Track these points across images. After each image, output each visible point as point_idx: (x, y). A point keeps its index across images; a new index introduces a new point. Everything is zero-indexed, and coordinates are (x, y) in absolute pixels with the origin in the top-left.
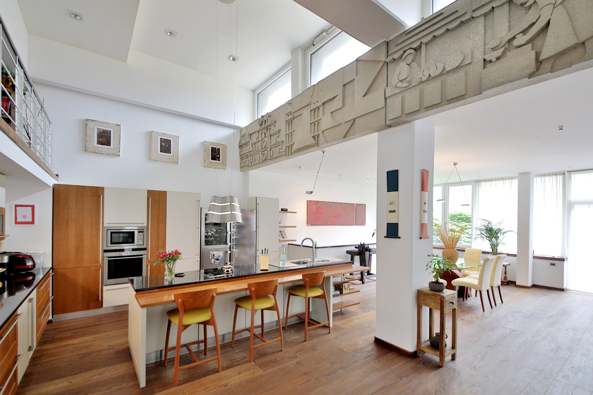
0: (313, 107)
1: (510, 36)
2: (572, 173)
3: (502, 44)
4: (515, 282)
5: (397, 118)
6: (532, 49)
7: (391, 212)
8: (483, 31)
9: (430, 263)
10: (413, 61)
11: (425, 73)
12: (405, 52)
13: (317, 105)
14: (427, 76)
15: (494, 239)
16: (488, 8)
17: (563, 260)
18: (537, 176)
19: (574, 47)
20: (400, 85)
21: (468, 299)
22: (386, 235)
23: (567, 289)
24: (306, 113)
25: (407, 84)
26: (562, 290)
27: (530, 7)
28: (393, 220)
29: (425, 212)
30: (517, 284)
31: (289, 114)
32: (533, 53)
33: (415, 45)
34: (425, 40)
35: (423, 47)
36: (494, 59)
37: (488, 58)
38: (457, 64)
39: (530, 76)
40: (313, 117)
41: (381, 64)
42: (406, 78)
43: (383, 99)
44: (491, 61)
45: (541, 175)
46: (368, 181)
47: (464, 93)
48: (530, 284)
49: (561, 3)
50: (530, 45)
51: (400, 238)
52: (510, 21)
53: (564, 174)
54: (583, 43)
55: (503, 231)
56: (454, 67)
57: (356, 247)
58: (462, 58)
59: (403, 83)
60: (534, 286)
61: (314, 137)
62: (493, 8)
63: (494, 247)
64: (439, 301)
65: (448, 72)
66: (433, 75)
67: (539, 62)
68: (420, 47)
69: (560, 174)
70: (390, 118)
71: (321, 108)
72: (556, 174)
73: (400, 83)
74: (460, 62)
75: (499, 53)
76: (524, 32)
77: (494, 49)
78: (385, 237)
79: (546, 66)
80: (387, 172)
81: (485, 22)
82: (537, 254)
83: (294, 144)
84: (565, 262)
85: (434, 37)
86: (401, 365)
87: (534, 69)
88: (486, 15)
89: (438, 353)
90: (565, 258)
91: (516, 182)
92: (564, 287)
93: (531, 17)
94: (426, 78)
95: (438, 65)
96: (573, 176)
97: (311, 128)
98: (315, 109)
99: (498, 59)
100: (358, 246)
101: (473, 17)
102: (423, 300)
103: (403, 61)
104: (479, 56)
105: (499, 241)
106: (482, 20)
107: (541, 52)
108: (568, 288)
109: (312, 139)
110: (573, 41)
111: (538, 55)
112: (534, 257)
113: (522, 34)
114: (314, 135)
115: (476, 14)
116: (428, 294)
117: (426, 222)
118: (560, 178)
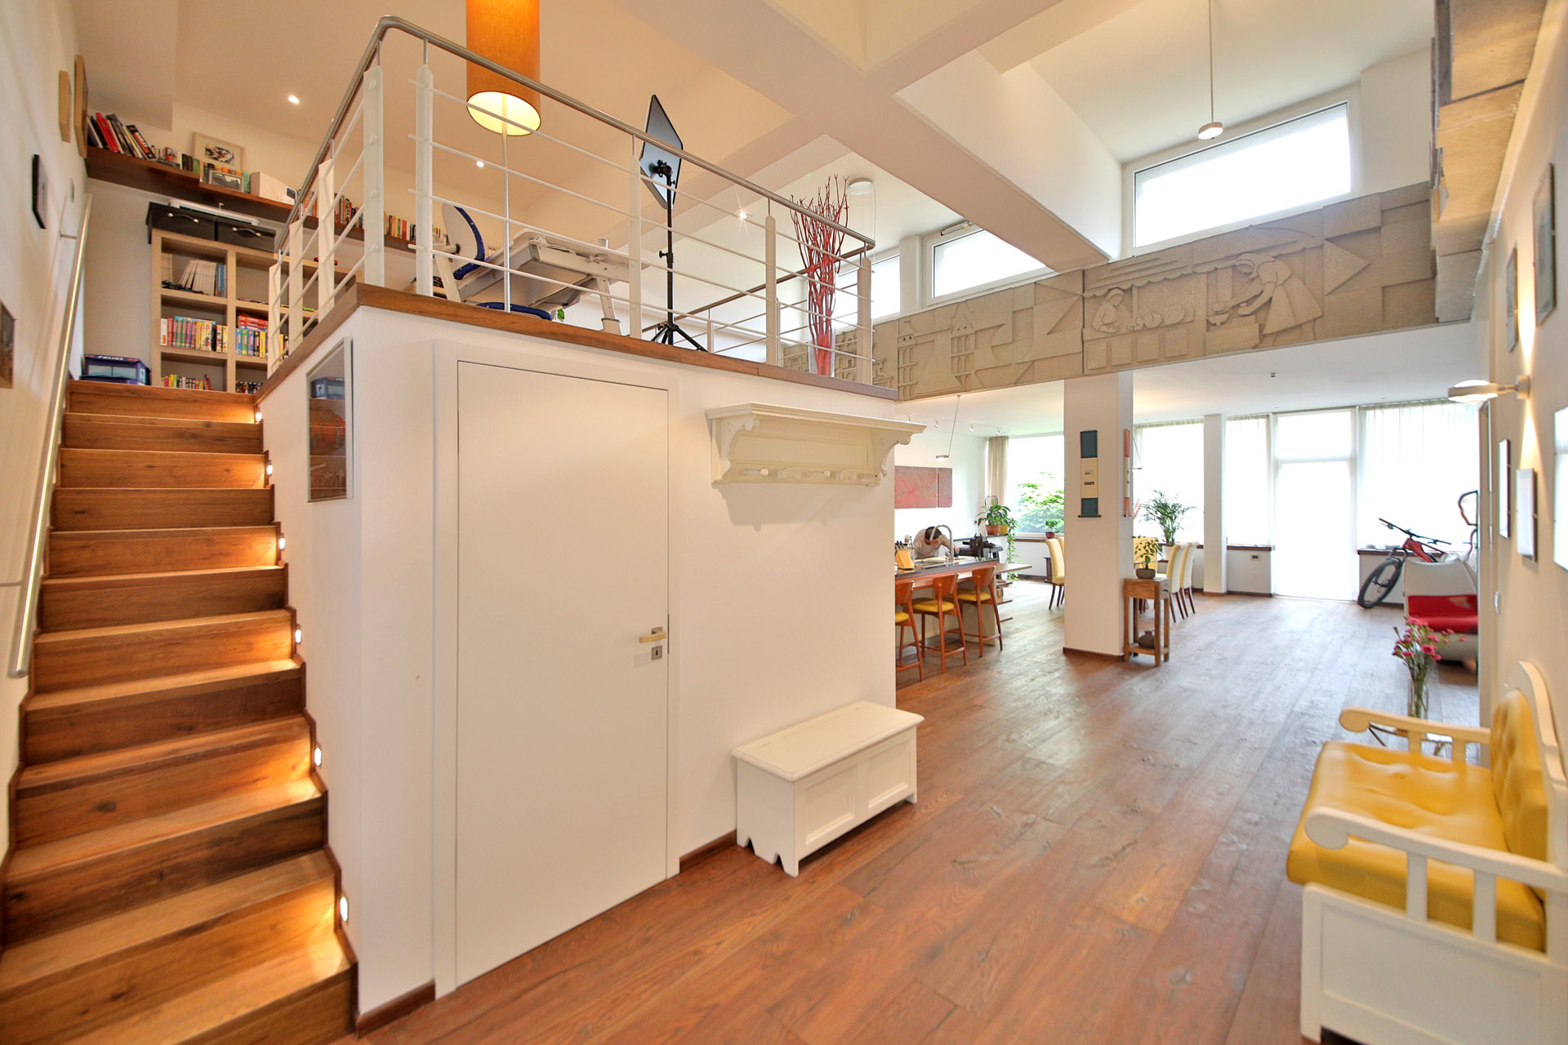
0: (956, 334)
1: (1234, 303)
2: (1279, 415)
3: (1227, 309)
4: (1202, 590)
5: (1100, 368)
6: (1256, 322)
7: (1086, 483)
8: (1206, 290)
9: (1140, 545)
10: (1121, 303)
11: (1138, 322)
12: (1110, 290)
13: (963, 332)
14: (1141, 325)
15: (1168, 522)
16: (1211, 268)
17: (1269, 549)
18: (1230, 419)
19: (1293, 328)
20: (1104, 329)
21: (1146, 611)
22: (1080, 514)
23: (1275, 595)
24: (943, 343)
25: (1114, 331)
26: (1270, 596)
27: (1253, 279)
28: (1089, 493)
29: (1128, 482)
30: (1205, 590)
31: (907, 338)
32: (1257, 326)
33: (1125, 287)
34: (1138, 284)
35: (1135, 291)
36: (1218, 324)
37: (1212, 320)
38: (1178, 320)
39: (1255, 347)
40: (956, 350)
41: (1077, 297)
42: (1113, 323)
43: (1080, 343)
44: (1215, 325)
45: (1236, 418)
46: (972, 430)
47: (1186, 353)
48: (1223, 590)
49: (1282, 285)
50: (1254, 316)
51: (1100, 516)
52: (1233, 286)
53: (1268, 416)
54: (1301, 325)
55: (1183, 507)
56: (1175, 322)
57: (964, 543)
58: (1183, 314)
59: (1109, 328)
60: (1230, 593)
61: (959, 378)
62: (1216, 268)
63: (1168, 533)
64: (1153, 588)
65: (1166, 326)
66: (1149, 326)
67: (1263, 336)
68: (1131, 289)
69: (1262, 417)
70: (1090, 368)
71: (972, 338)
72: (1257, 417)
73: (1105, 327)
74: (1181, 318)
75: (1223, 318)
76: (1248, 302)
77: (1217, 313)
78: (1079, 516)
79: (1269, 340)
80: (1081, 433)
81: (1207, 279)
82: (1232, 543)
83: (917, 383)
84: (1272, 552)
85: (1149, 282)
86: (1109, 673)
87: (1257, 342)
88: (1208, 273)
89: (1153, 651)
90: (1272, 545)
91: (1200, 428)
92: (1272, 592)
93: (1254, 289)
94: (1139, 328)
95: (1155, 316)
96: (1279, 419)
97: (952, 364)
98: (960, 338)
99: (1222, 324)
100: (969, 541)
101: (1194, 272)
102: (1133, 591)
103: (1107, 302)
104: (1201, 315)
105: (1175, 525)
106: (1204, 277)
107: (1264, 326)
108: (1277, 593)
109: (956, 380)
110: (1293, 324)
111: (1261, 328)
112: (1229, 548)
113: (1245, 304)
114: (959, 374)
115: (1198, 270)
116: (1138, 583)
117: (1129, 496)
118: (1263, 421)
